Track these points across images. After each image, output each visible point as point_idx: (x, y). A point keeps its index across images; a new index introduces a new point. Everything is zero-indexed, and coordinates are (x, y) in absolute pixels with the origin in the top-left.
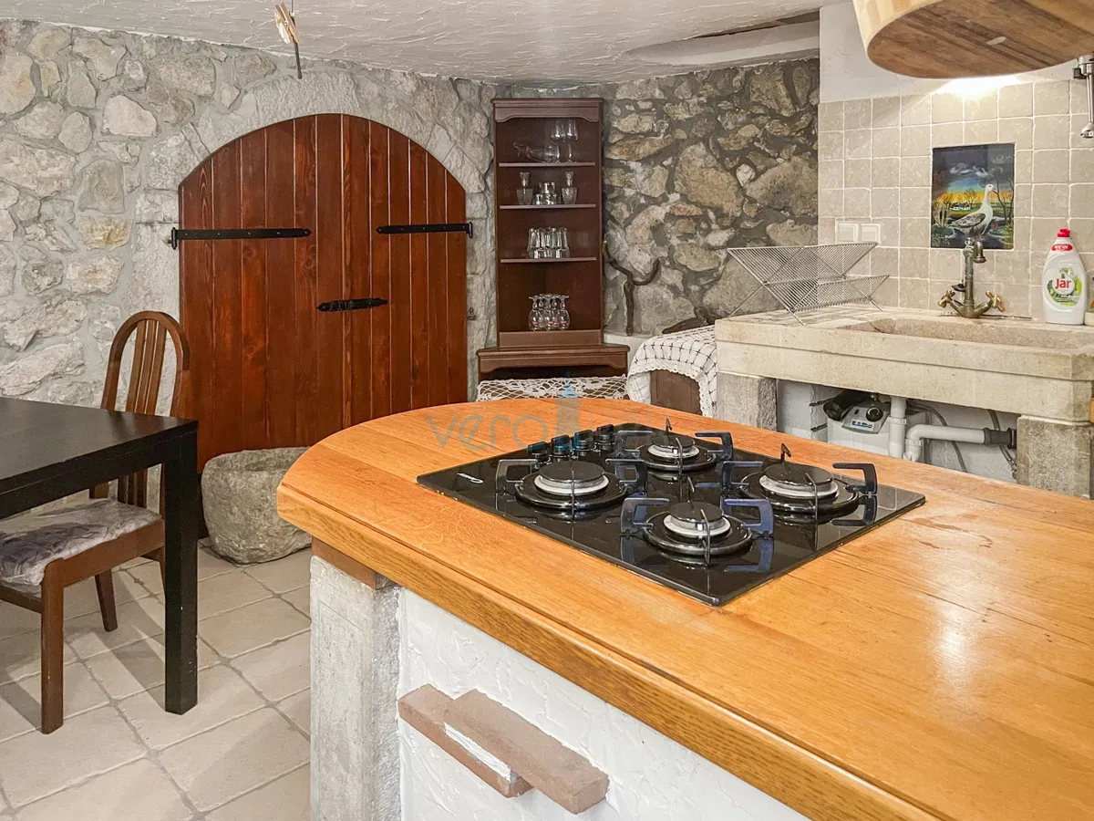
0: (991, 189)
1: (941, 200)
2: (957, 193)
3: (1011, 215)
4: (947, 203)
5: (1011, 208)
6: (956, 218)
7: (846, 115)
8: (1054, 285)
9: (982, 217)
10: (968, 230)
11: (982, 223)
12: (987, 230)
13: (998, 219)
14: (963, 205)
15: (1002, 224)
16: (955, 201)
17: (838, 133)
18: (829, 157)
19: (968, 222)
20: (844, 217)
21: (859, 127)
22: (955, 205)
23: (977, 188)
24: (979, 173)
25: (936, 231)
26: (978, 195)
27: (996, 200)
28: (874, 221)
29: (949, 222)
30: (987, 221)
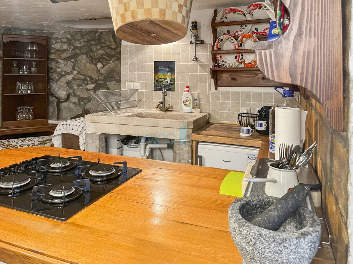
0: (169, 74)
1: (156, 77)
2: (161, 75)
3: (174, 82)
4: (158, 78)
5: (175, 80)
6: (161, 82)
7: (129, 49)
8: (185, 101)
9: (167, 82)
10: (163, 86)
11: (167, 84)
12: (169, 85)
13: (171, 83)
14: (163, 78)
15: (172, 84)
16: (160, 77)
17: (127, 55)
18: (124, 62)
19: (164, 83)
20: (129, 81)
21: (133, 53)
22: (160, 78)
23: (166, 73)
24: (166, 69)
25: (155, 86)
26: (166, 76)
27: (171, 77)
28: (138, 82)
29: (159, 83)
30: (169, 83)
